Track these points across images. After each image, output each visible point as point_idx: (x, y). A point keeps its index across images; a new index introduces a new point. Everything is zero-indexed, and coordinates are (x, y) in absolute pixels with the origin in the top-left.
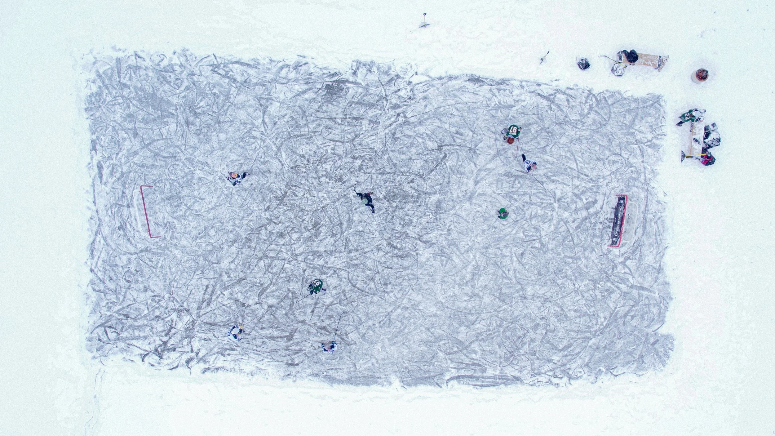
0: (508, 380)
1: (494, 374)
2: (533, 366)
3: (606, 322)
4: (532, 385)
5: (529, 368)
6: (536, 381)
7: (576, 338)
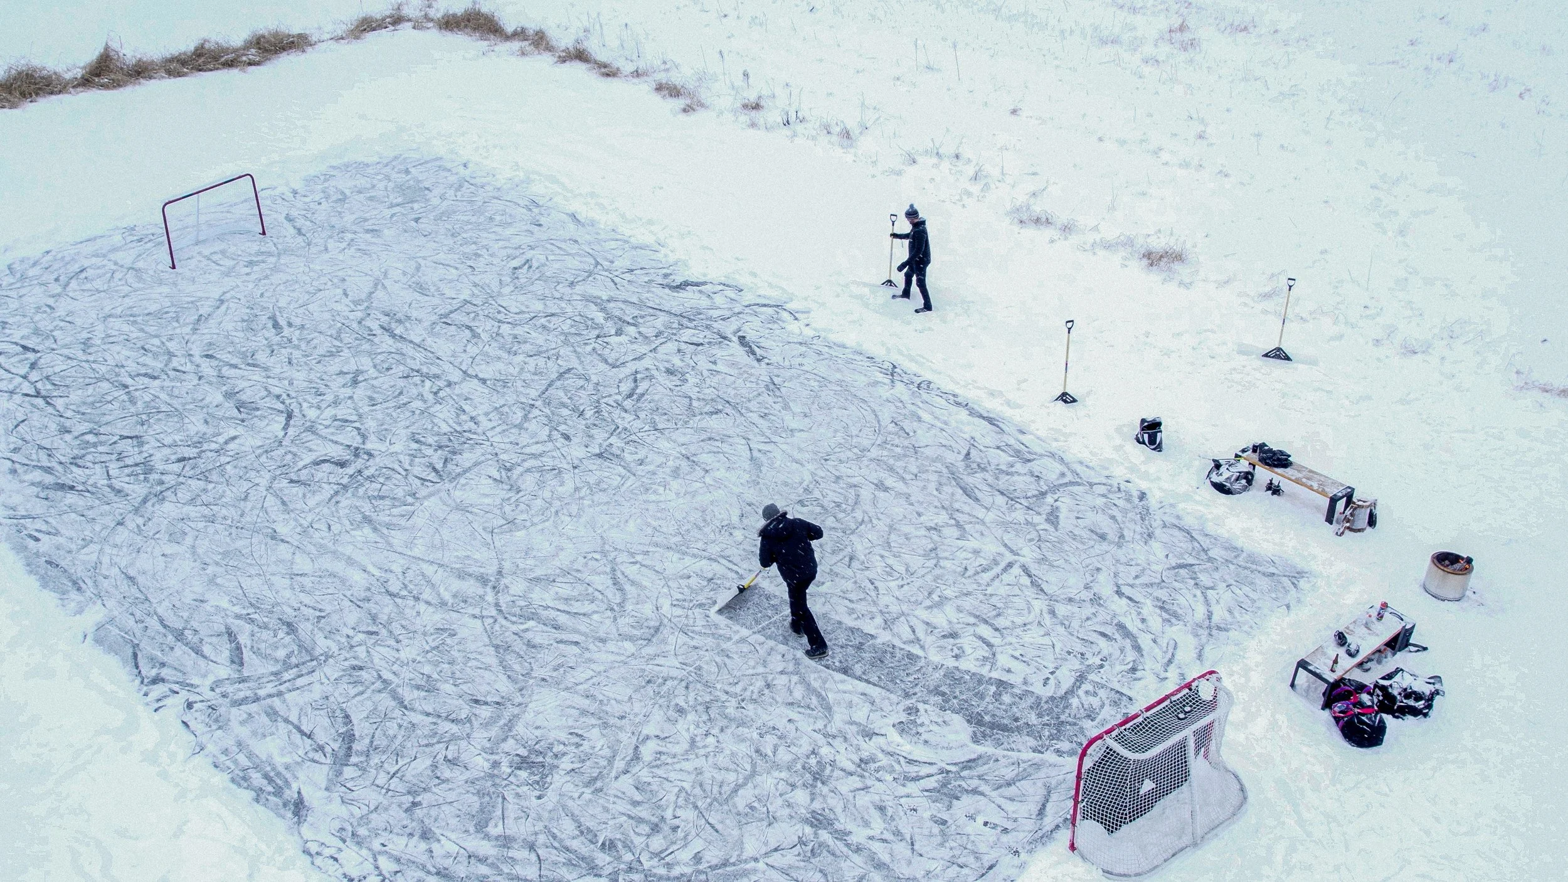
0: (278, 793)
1: (270, 756)
2: (374, 816)
3: (688, 870)
4: (307, 852)
5: (357, 812)
6: (327, 852)
7: (561, 841)
